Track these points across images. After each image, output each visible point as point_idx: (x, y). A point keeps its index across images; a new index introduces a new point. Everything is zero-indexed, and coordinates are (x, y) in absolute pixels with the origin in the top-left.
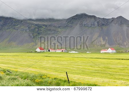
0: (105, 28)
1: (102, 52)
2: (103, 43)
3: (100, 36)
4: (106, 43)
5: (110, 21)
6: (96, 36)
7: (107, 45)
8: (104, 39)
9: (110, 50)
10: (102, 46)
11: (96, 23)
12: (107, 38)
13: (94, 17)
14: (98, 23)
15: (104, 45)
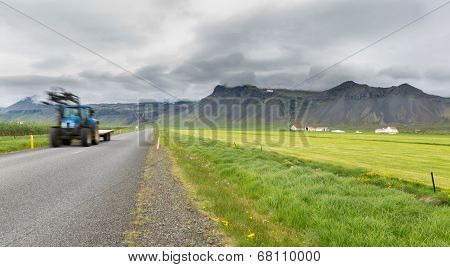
0: (380, 101)
1: (376, 131)
2: (376, 120)
3: (372, 111)
4: (380, 121)
5: (389, 91)
6: (367, 110)
7: (382, 123)
8: (378, 115)
9: (389, 130)
10: (374, 123)
11: (368, 95)
12: (382, 114)
13: (366, 86)
14: (371, 94)
15: (378, 123)
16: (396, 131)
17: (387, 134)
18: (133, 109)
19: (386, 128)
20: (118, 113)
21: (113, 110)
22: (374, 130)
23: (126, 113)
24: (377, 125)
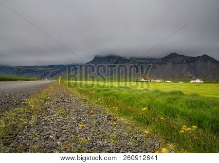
0: (192, 64)
2: (190, 75)
3: (187, 70)
4: (193, 76)
5: (196, 59)
6: (185, 70)
7: (194, 77)
8: (191, 73)
9: (198, 81)
10: (189, 77)
11: (185, 61)
12: (193, 72)
13: (183, 56)
14: (186, 60)
16: (202, 81)
17: (197, 83)
18: (44, 69)
19: (196, 80)
20: (35, 72)
21: (32, 70)
22: (190, 81)
23: (40, 71)
24: (191, 78)
